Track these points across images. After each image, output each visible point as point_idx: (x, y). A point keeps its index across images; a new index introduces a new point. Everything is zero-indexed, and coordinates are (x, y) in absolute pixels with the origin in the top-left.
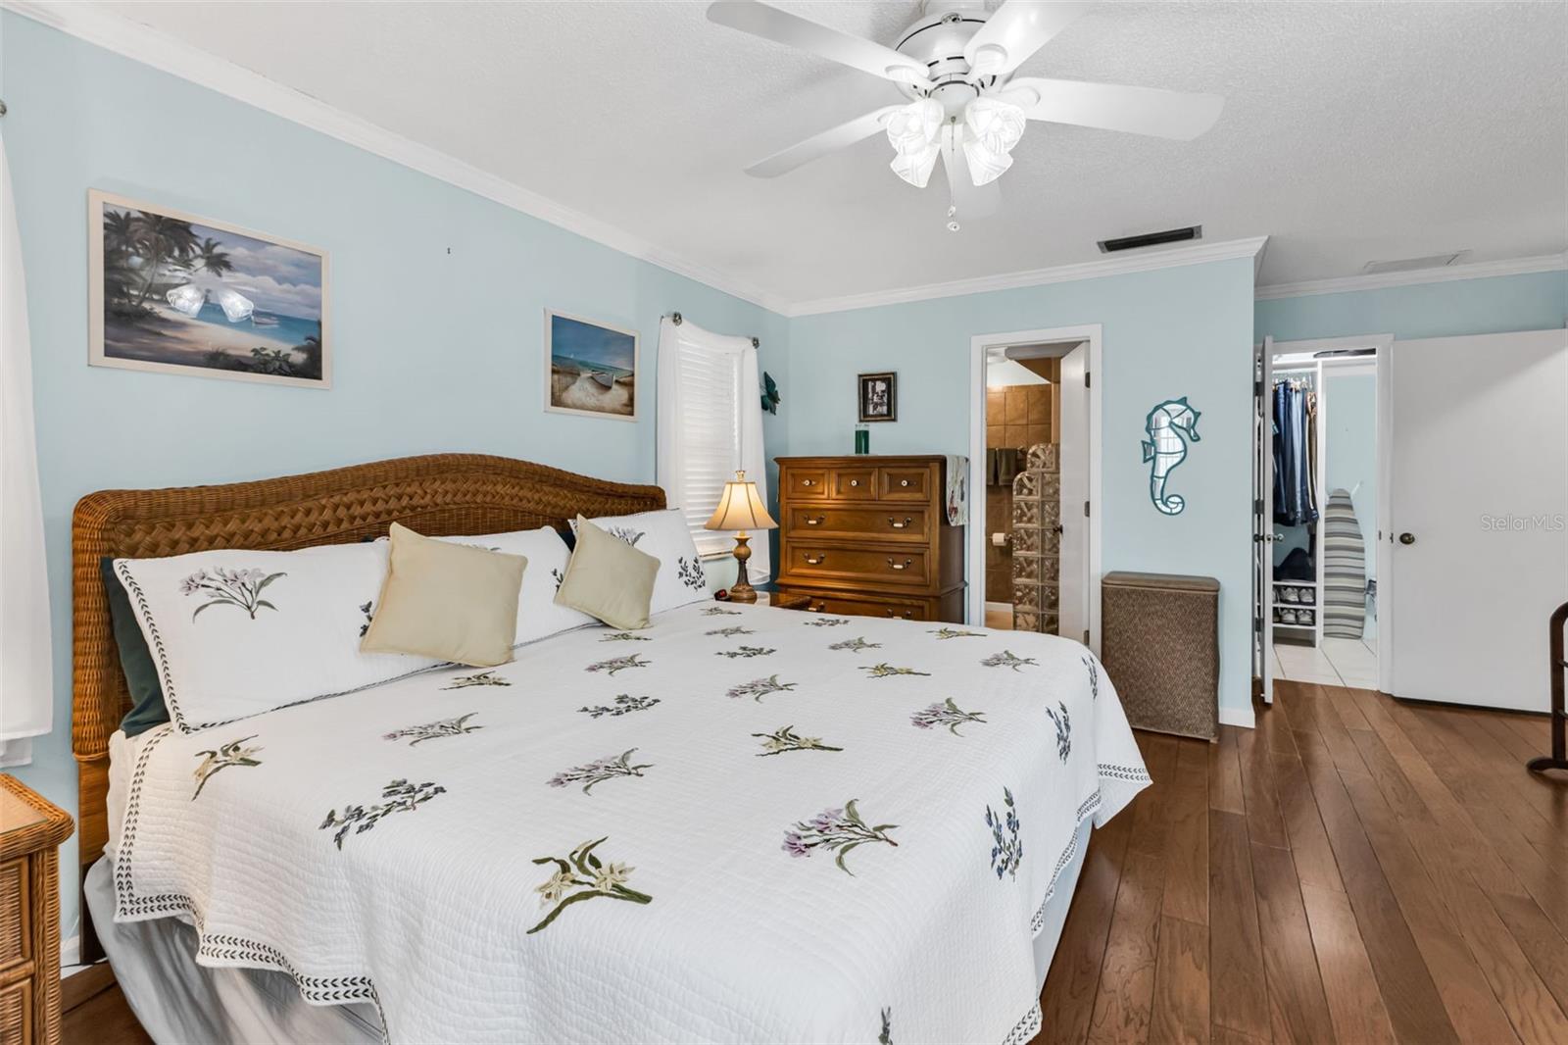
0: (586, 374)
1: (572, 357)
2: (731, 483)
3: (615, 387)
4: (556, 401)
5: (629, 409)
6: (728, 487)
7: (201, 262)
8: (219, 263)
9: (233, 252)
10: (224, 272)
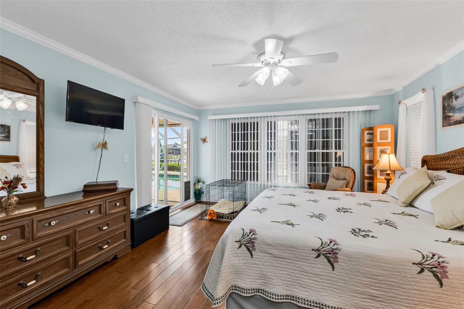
7: (454, 100)
8: (457, 98)
9: (459, 93)
10: (458, 99)
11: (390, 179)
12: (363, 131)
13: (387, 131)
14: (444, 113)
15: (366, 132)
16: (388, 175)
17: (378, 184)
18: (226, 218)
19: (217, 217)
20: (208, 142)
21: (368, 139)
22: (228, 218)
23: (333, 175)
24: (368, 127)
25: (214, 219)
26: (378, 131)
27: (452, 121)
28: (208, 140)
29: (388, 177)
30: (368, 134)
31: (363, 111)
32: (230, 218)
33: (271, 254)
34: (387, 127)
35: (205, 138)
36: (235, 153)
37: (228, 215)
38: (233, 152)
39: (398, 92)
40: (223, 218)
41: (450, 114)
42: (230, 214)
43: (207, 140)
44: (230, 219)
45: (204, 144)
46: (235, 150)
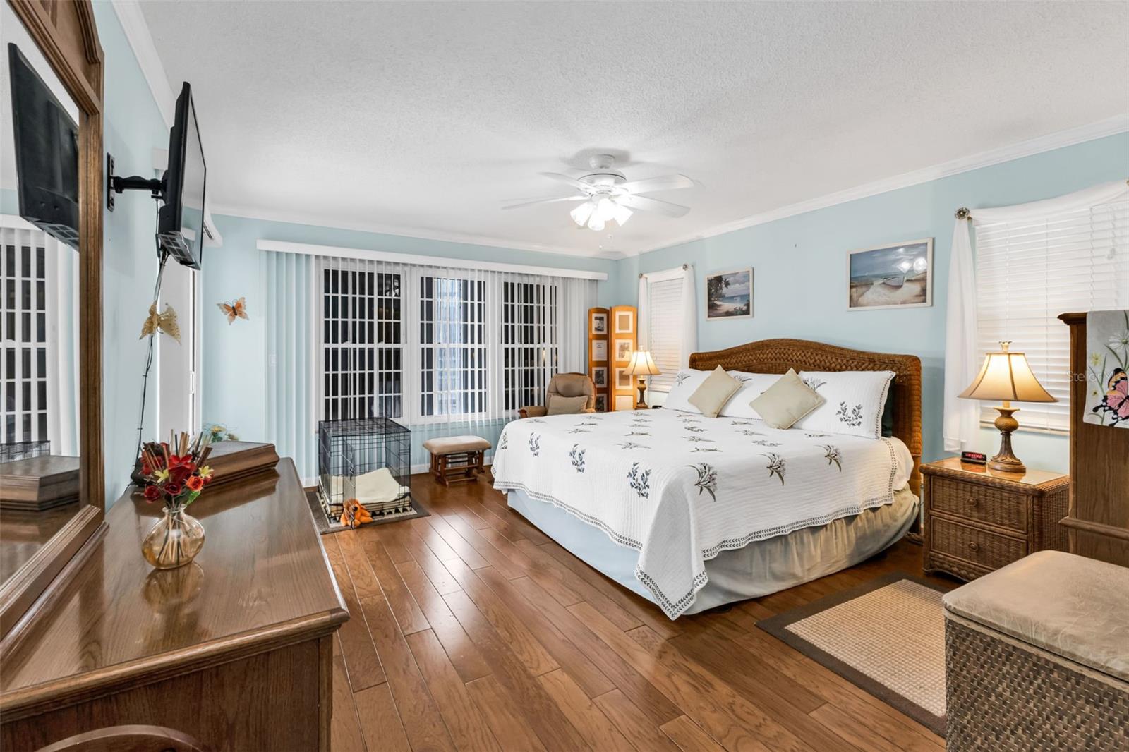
0: (877, 283)
1: (866, 274)
2: (991, 354)
3: (906, 285)
4: (853, 303)
5: (923, 298)
6: (988, 357)
7: (724, 286)
8: (727, 284)
9: (730, 280)
10: (729, 287)
11: (645, 389)
12: (590, 312)
13: (628, 316)
14: (709, 300)
15: (594, 315)
16: (642, 382)
17: (617, 397)
18: (390, 513)
19: (374, 514)
20: (249, 317)
21: (596, 327)
22: (397, 511)
23: (557, 389)
24: (595, 307)
25: (367, 521)
26: (617, 315)
27: (721, 312)
28: (248, 309)
29: (642, 386)
30: (596, 318)
31: (590, 280)
32: (401, 509)
33: (733, 488)
34: (628, 310)
35: (239, 305)
36: (335, 351)
37: (396, 504)
38: (331, 346)
39: (628, 258)
40: (381, 514)
41: (718, 303)
42: (402, 498)
43: (245, 311)
44: (401, 511)
45: (233, 323)
46: (335, 341)
